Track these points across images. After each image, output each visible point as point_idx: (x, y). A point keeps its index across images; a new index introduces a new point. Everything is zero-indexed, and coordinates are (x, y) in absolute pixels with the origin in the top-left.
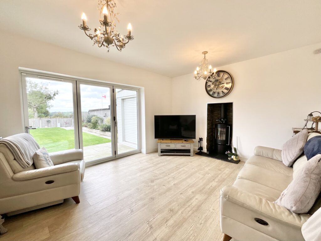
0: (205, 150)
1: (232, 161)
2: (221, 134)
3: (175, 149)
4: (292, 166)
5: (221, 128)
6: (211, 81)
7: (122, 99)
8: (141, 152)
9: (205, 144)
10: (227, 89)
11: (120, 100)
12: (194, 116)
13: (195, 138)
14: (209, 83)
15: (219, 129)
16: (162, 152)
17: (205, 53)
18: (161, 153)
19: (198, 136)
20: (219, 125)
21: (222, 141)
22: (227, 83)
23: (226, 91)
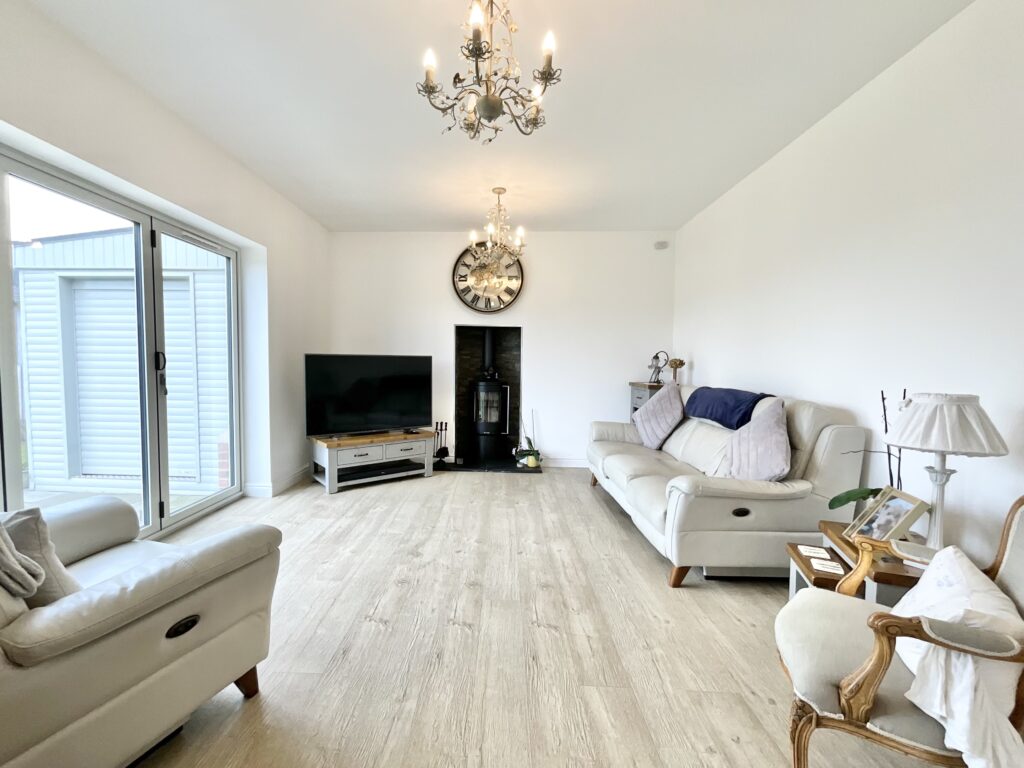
0: (451, 458)
1: (526, 470)
2: (486, 408)
3: (385, 461)
4: (660, 448)
5: (487, 392)
6: (468, 266)
7: (60, 277)
8: (243, 497)
9: (450, 440)
10: (509, 291)
11: (56, 283)
12: (428, 360)
13: (429, 423)
14: (463, 270)
15: (482, 395)
16: (341, 479)
17: (500, 191)
18: (339, 481)
19: (437, 416)
20: (482, 384)
21: (489, 425)
22: (510, 278)
23: (507, 298)
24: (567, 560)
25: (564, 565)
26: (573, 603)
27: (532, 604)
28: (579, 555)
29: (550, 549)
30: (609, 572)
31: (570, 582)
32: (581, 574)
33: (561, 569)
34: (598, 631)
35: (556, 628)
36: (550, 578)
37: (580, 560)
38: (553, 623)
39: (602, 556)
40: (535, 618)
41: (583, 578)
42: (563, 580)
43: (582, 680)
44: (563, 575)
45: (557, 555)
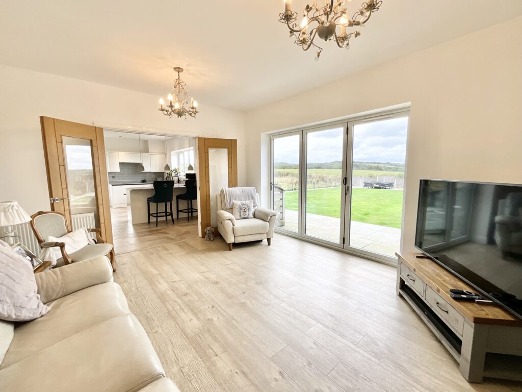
24: (182, 315)
25: (182, 309)
26: (170, 292)
27: (187, 285)
28: (177, 323)
29: (198, 319)
30: (153, 316)
31: (175, 301)
32: (171, 308)
33: (183, 307)
34: (157, 287)
35: (173, 282)
36: (186, 299)
37: (174, 319)
38: (175, 283)
39: (159, 329)
40: (182, 282)
41: (168, 306)
42: (179, 301)
43: (160, 274)
44: (180, 303)
45: (190, 316)
